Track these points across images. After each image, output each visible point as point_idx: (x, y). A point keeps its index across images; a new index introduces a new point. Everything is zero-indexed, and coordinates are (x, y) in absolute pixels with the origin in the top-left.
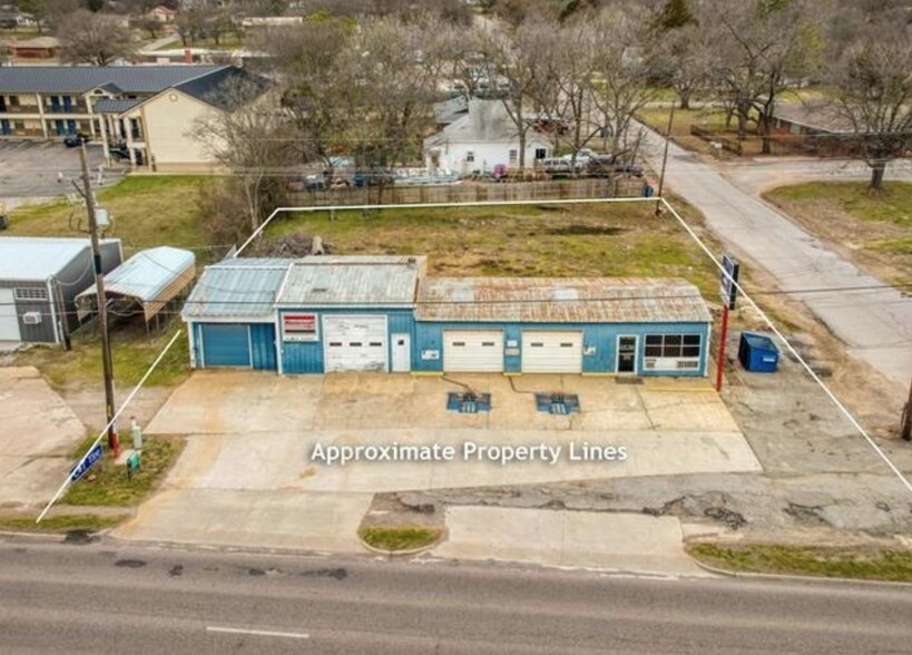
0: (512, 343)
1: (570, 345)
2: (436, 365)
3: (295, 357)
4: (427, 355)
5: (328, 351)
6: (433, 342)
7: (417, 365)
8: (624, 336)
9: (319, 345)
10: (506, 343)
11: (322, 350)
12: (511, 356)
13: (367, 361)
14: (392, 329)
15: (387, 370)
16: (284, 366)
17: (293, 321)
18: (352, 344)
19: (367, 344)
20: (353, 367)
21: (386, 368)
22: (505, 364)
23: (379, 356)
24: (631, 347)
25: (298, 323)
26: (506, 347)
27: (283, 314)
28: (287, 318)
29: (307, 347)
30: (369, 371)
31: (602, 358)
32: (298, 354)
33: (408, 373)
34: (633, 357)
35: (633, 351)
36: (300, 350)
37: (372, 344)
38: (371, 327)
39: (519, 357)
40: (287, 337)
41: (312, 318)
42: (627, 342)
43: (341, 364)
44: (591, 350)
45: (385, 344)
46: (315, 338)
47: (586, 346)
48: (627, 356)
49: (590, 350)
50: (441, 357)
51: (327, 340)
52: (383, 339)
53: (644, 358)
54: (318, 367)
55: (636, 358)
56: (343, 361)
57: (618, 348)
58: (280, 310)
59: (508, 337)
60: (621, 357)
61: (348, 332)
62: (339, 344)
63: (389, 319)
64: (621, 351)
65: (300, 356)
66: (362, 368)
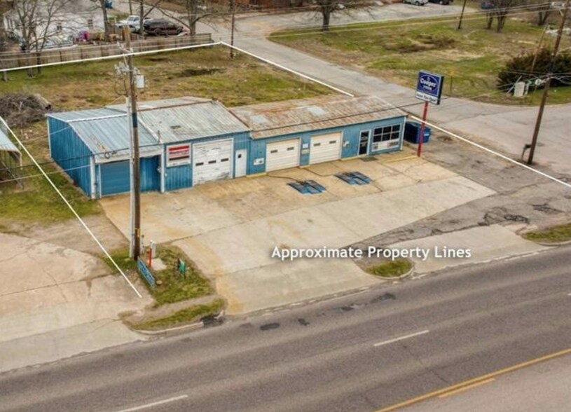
0: (306, 146)
1: (334, 142)
2: (261, 168)
3: (173, 178)
4: (257, 162)
5: (195, 169)
6: (261, 152)
7: (250, 170)
8: (363, 131)
9: (189, 167)
10: (302, 146)
11: (191, 169)
12: (304, 155)
13: (218, 173)
14: (236, 147)
15: (232, 177)
16: (166, 186)
17: (175, 151)
18: (210, 162)
19: (220, 161)
20: (210, 179)
21: (231, 176)
22: (301, 161)
23: (226, 168)
24: (366, 138)
25: (178, 152)
26: (302, 149)
27: (168, 147)
28: (171, 149)
29: (181, 169)
30: (220, 180)
31: (352, 147)
32: (175, 176)
33: (245, 177)
34: (366, 144)
35: (367, 140)
36: (176, 173)
37: (223, 160)
38: (223, 148)
39: (308, 155)
40: (169, 164)
41: (188, 147)
42: (364, 135)
43: (202, 178)
45: (231, 160)
46: (188, 161)
47: (344, 141)
48: (364, 144)
49: (346, 143)
50: (265, 162)
51: (195, 161)
52: (229, 155)
53: (373, 144)
54: (188, 183)
55: (369, 144)
56: (204, 176)
57: (360, 139)
58: (165, 145)
59: (303, 142)
60: (361, 145)
61: (208, 154)
62: (202, 164)
63: (234, 140)
64: (361, 141)
65: (177, 176)
66: (215, 178)
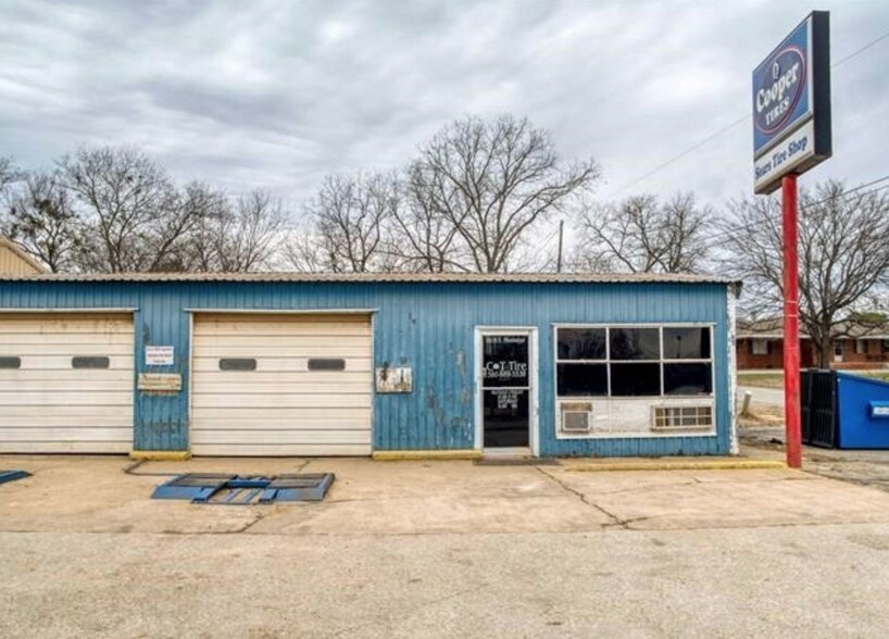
0: (161, 355)
1: (337, 365)
8: (494, 332)
10: (140, 357)
12: (158, 396)
26: (141, 367)
31: (432, 403)
34: (524, 399)
35: (524, 381)
39: (181, 396)
42: (507, 353)
44: (399, 375)
47: (382, 365)
48: (507, 397)
49: (394, 375)
53: (559, 401)
55: (534, 402)
57: (478, 372)
59: (146, 338)
60: (489, 400)
64: (487, 382)
